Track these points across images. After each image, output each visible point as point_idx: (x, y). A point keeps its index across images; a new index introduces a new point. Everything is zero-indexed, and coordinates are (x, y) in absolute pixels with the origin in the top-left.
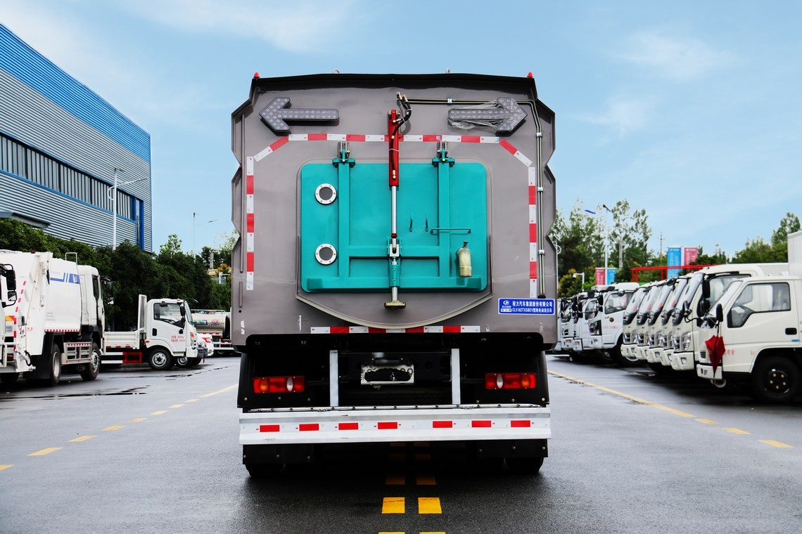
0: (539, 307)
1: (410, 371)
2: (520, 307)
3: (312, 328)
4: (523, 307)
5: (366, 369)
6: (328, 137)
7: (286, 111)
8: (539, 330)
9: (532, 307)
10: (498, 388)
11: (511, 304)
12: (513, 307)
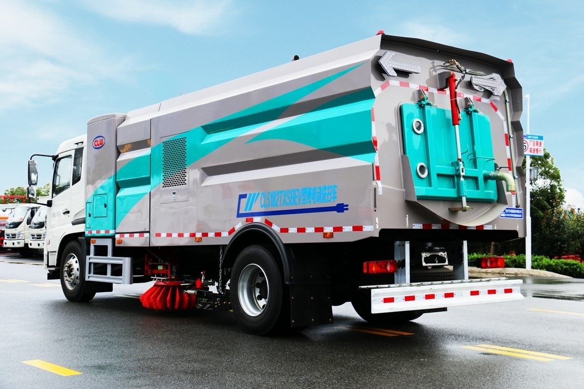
0: (517, 214)
1: (445, 256)
2: (509, 213)
3: (413, 224)
5: (424, 255)
6: (410, 85)
7: (396, 63)
8: (516, 228)
9: (514, 214)
10: (487, 266)
11: (505, 211)
12: (506, 213)
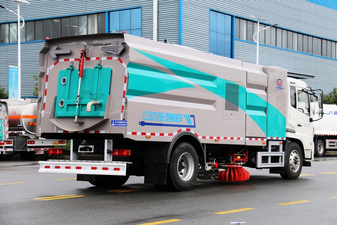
0: (123, 124)
1: (93, 148)
2: (117, 123)
3: (58, 131)
4: (118, 123)
5: (80, 147)
7: (58, 51)
8: (122, 132)
9: (121, 124)
10: (116, 155)
11: (114, 122)
12: (115, 123)
